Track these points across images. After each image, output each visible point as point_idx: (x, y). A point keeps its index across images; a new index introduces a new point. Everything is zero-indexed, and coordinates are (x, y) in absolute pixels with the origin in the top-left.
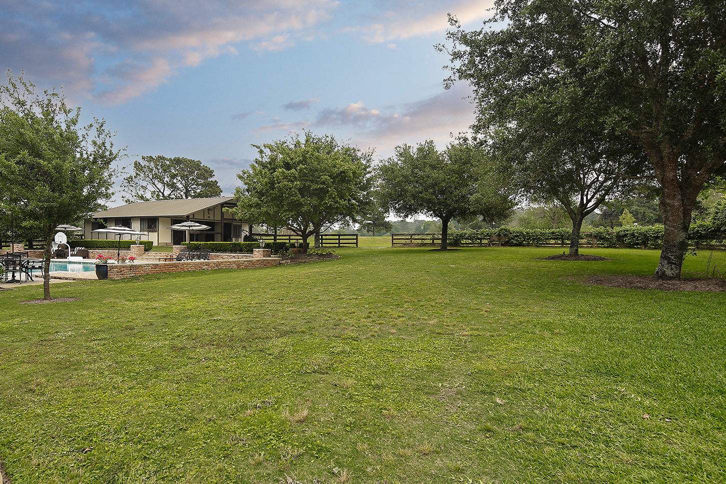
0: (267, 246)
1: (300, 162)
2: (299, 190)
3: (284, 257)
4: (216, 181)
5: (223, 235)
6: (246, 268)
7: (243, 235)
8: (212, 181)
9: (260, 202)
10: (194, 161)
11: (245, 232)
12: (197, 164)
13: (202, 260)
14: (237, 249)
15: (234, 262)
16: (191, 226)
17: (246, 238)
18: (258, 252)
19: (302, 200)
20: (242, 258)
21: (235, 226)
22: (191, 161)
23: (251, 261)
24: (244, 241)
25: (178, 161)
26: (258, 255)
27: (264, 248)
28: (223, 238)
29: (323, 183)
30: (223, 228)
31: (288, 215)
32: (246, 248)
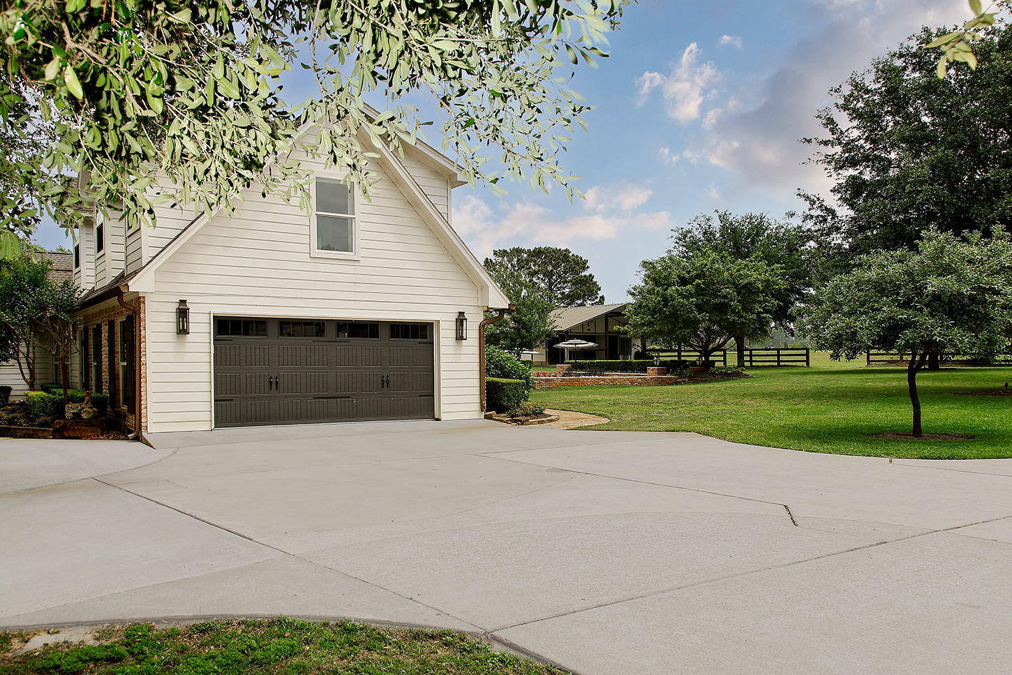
0: (663, 364)
1: (697, 276)
2: (696, 305)
3: (681, 375)
4: (590, 275)
5: (608, 352)
6: (640, 384)
7: (634, 351)
8: (585, 276)
9: (652, 320)
10: (560, 250)
11: (636, 347)
12: (565, 255)
13: (597, 377)
14: (626, 367)
15: (628, 379)
16: (577, 344)
17: (638, 355)
18: (653, 370)
19: (698, 316)
20: (634, 376)
21: (623, 340)
22: (556, 251)
23: (645, 379)
24: (635, 359)
25: (538, 253)
26: (652, 373)
27: (658, 366)
28: (608, 355)
29: (725, 297)
30: (608, 343)
31: (684, 332)
32: (639, 367)
